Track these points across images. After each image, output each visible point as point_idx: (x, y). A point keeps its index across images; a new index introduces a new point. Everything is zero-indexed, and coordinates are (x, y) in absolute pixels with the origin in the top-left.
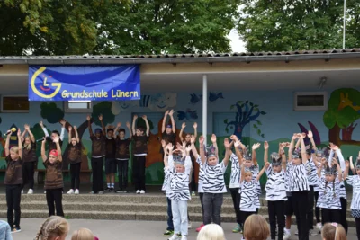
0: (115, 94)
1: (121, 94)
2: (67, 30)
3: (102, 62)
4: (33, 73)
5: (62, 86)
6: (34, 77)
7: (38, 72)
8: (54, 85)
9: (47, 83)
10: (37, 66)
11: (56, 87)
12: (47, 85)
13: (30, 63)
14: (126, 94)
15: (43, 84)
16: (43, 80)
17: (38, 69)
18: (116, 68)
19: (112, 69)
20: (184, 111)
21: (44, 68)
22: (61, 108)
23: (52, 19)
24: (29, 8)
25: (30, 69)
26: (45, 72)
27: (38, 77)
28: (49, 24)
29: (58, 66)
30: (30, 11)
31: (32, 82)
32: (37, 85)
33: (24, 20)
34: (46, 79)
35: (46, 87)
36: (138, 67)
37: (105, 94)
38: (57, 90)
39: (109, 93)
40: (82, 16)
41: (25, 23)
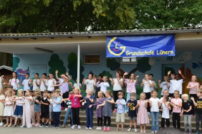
0: (159, 53)
1: (163, 53)
2: (117, 15)
3: (152, 33)
4: (109, 41)
5: (126, 49)
6: (110, 43)
7: (112, 40)
8: (121, 47)
9: (117, 46)
10: (112, 37)
11: (123, 49)
12: (117, 48)
13: (108, 35)
14: (166, 53)
15: (115, 47)
16: (115, 45)
17: (112, 38)
18: (160, 36)
19: (157, 37)
20: (197, 63)
21: (115, 38)
22: (119, 62)
23: (108, 9)
24: (97, 3)
25: (108, 39)
26: (116, 40)
27: (112, 43)
28: (106, 12)
29: (123, 36)
30: (97, 5)
31: (109, 46)
32: (111, 48)
33: (94, 10)
34: (116, 44)
35: (117, 49)
36: (173, 36)
37: (153, 53)
38: (123, 51)
39: (155, 52)
40: (126, 6)
41: (94, 12)
